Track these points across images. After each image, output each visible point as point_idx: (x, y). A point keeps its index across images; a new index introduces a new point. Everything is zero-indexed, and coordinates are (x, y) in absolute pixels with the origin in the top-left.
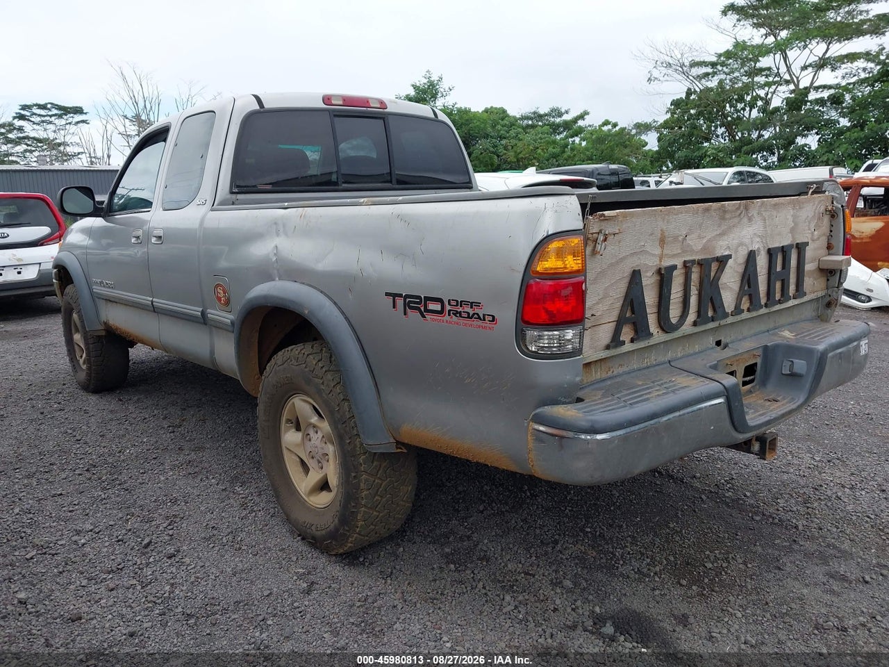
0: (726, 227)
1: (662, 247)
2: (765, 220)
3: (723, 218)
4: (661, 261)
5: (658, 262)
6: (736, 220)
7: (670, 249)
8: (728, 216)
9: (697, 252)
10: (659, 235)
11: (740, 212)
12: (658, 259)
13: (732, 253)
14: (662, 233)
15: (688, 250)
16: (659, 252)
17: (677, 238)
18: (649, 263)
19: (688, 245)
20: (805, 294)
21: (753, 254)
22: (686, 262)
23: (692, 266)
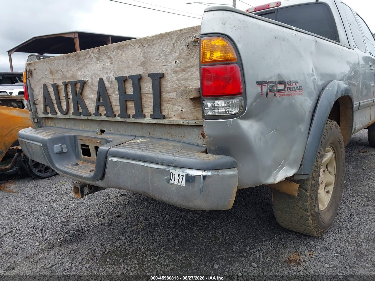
0: (81, 65)
1: (52, 75)
2: (110, 58)
3: (79, 60)
4: (54, 82)
5: (53, 82)
6: (88, 60)
7: (57, 76)
8: (81, 58)
9: (69, 78)
10: (49, 70)
11: (89, 55)
12: (52, 81)
13: (88, 79)
14: (51, 69)
15: (64, 77)
16: (52, 78)
17: (57, 71)
18: (49, 82)
19: (63, 75)
20: (164, 117)
21: (101, 80)
22: (63, 83)
23: (66, 85)
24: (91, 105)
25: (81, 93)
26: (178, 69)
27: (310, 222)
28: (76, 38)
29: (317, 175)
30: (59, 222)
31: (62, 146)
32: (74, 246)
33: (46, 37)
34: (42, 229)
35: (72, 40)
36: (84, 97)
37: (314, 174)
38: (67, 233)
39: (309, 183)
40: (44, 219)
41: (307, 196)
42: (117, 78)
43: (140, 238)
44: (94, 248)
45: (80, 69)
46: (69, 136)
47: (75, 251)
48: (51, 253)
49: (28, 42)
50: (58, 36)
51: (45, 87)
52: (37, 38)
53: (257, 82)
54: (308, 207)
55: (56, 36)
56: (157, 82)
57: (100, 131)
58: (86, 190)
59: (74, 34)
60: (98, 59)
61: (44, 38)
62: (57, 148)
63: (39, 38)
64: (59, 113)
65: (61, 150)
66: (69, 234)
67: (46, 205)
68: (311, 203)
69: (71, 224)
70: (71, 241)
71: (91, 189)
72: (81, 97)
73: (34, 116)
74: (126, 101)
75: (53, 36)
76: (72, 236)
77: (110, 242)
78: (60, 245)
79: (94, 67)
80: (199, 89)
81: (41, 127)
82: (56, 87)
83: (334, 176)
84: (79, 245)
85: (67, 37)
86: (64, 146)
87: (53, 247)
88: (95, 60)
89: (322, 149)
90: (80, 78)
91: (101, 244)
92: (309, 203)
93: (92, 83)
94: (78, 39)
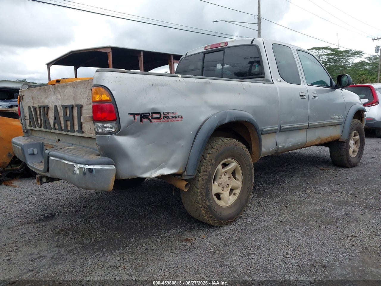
0: (47, 95)
1: (33, 100)
2: (60, 92)
3: (45, 92)
6: (50, 93)
7: (35, 101)
9: (41, 103)
11: (50, 90)
12: (33, 104)
13: (50, 105)
14: (32, 96)
15: (39, 102)
16: (33, 102)
17: (35, 98)
18: (32, 105)
19: (38, 100)
20: (83, 132)
21: (56, 106)
22: (38, 106)
23: (40, 108)
24: (52, 122)
25: (47, 114)
26: (88, 103)
27: (203, 213)
28: (109, 52)
29: (206, 178)
30: (41, 208)
31: (34, 150)
32: (43, 224)
33: (82, 52)
34: (26, 212)
35: (106, 54)
36: (49, 117)
37: (203, 176)
38: (43, 215)
39: (199, 183)
40: (31, 206)
41: (197, 192)
42: (62, 106)
43: (92, 221)
44: (57, 225)
45: (46, 98)
46: (40, 143)
47: (43, 226)
48: (27, 226)
49: (66, 56)
50: (94, 50)
51: (29, 107)
52: (74, 52)
53: (129, 114)
54: (199, 201)
55: (91, 50)
56: (79, 110)
57: (58, 140)
58: (44, 180)
59: (107, 49)
60: (54, 92)
61: (80, 52)
62: (30, 151)
63: (75, 52)
64: (37, 127)
65: (32, 152)
66: (44, 216)
67: (36, 197)
68: (201, 197)
69: (48, 210)
70: (43, 220)
71: (48, 179)
72: (47, 117)
73: (24, 128)
74: (67, 121)
75: (89, 51)
76: (45, 217)
77: (70, 223)
78: (35, 222)
79: (53, 98)
80: (92, 116)
81: (29, 136)
82: (35, 109)
83: (241, 182)
84: (47, 223)
85: (101, 52)
86: (35, 150)
87: (30, 223)
88: (53, 93)
89: (212, 159)
90: (46, 104)
91: (63, 223)
92: (200, 198)
93: (52, 108)
94: (111, 53)
